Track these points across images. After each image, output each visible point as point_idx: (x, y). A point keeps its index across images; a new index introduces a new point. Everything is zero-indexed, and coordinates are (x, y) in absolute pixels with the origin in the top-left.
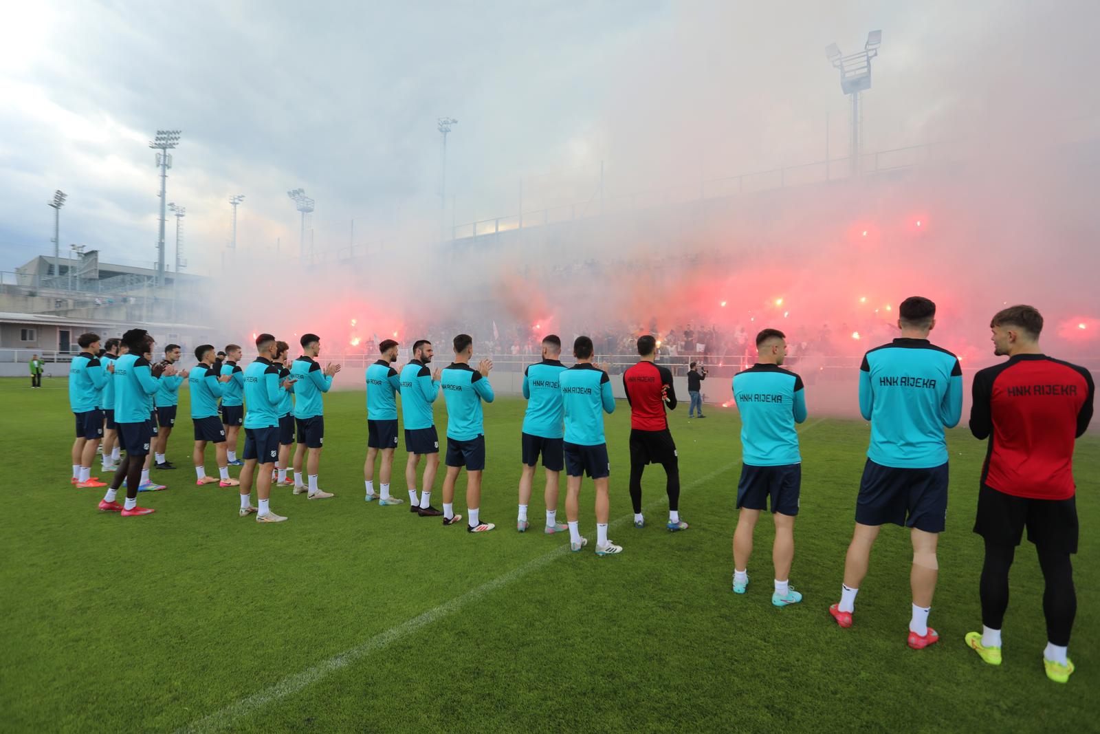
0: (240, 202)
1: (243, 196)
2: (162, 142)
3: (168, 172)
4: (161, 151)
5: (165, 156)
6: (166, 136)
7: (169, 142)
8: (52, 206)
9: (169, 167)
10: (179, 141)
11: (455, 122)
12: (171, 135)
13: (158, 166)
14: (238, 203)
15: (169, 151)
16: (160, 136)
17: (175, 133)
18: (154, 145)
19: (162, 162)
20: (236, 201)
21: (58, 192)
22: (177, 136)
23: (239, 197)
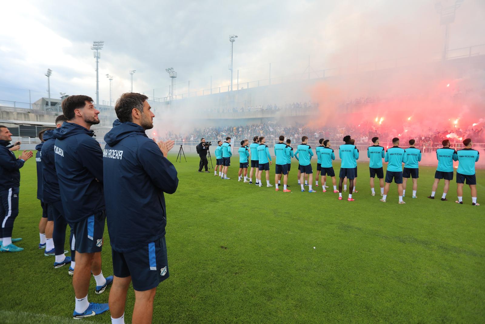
0: (134, 73)
1: (135, 71)
2: (97, 47)
3: (99, 60)
4: (96, 51)
5: (97, 53)
6: (97, 44)
7: (99, 47)
8: (46, 75)
9: (99, 58)
10: (103, 46)
11: (236, 37)
12: (100, 44)
13: (95, 57)
14: (133, 74)
15: (99, 51)
16: (95, 44)
17: (101, 43)
18: (93, 48)
19: (96, 55)
20: (133, 73)
21: (49, 69)
22: (102, 44)
23: (133, 71)
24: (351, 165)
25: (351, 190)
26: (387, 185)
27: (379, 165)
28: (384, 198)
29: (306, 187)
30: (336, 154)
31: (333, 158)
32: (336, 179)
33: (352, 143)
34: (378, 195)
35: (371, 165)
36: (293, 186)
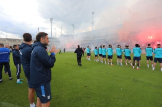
6: (51, 19)
11: (94, 12)
24: (138, 55)
25: (138, 65)
26: (155, 63)
27: (151, 55)
28: (154, 69)
29: (120, 64)
30: (132, 51)
31: (130, 53)
32: (132, 60)
33: (139, 47)
34: (151, 67)
35: (147, 55)
36: (115, 63)
